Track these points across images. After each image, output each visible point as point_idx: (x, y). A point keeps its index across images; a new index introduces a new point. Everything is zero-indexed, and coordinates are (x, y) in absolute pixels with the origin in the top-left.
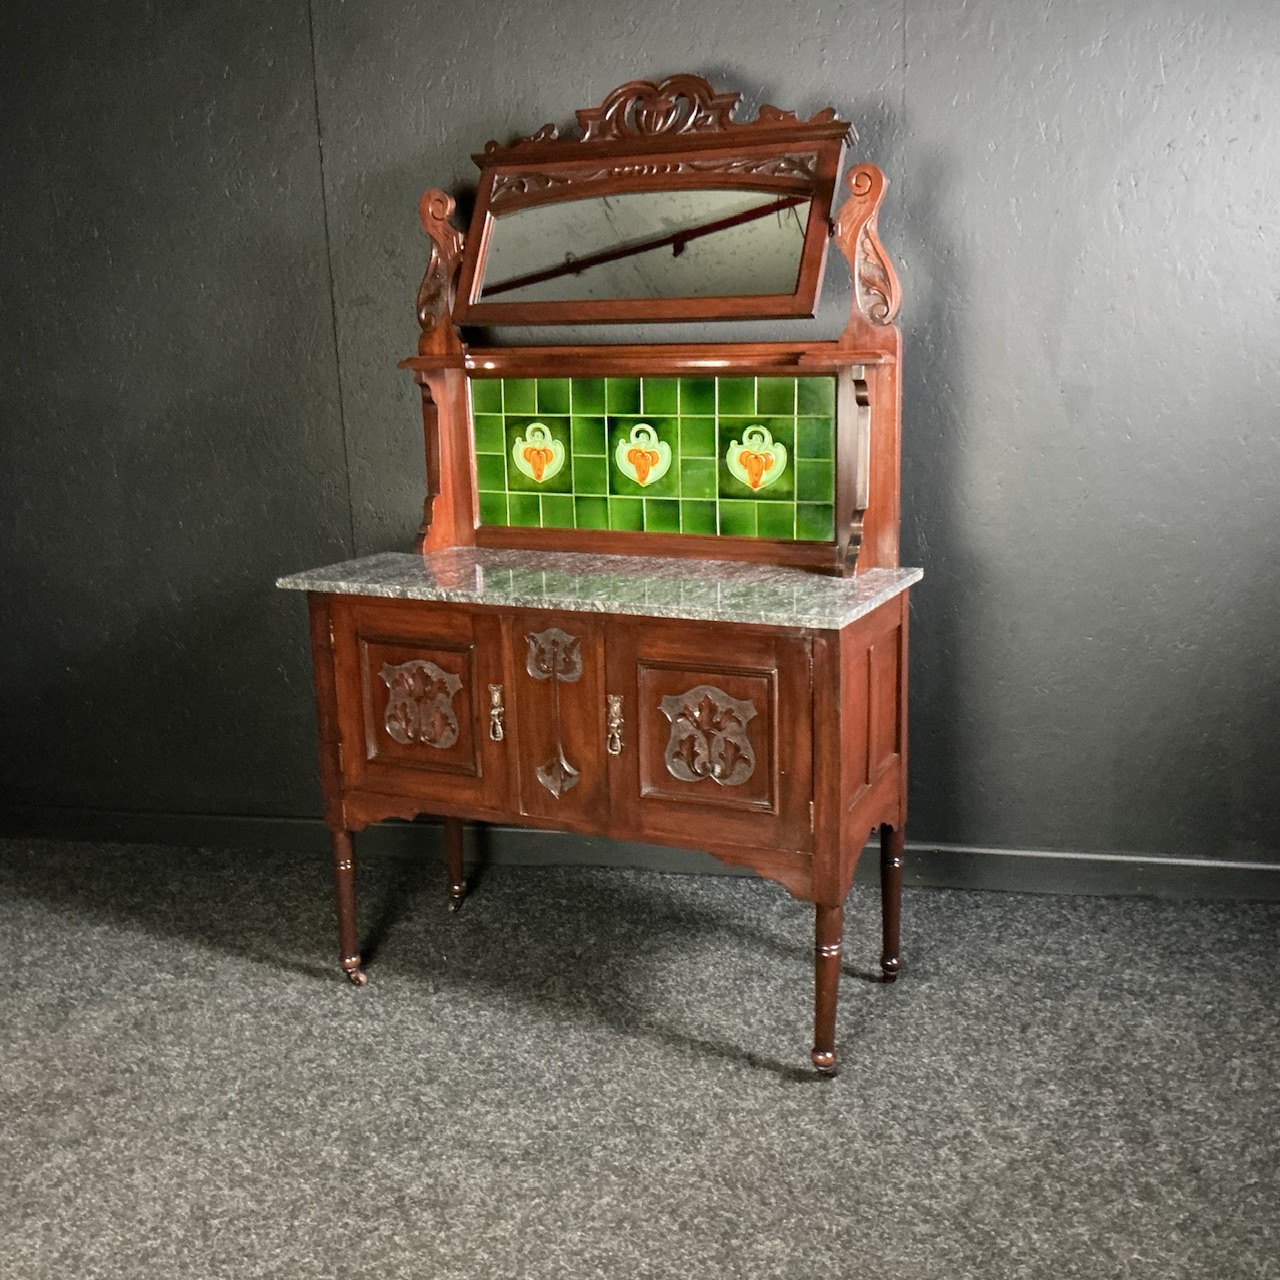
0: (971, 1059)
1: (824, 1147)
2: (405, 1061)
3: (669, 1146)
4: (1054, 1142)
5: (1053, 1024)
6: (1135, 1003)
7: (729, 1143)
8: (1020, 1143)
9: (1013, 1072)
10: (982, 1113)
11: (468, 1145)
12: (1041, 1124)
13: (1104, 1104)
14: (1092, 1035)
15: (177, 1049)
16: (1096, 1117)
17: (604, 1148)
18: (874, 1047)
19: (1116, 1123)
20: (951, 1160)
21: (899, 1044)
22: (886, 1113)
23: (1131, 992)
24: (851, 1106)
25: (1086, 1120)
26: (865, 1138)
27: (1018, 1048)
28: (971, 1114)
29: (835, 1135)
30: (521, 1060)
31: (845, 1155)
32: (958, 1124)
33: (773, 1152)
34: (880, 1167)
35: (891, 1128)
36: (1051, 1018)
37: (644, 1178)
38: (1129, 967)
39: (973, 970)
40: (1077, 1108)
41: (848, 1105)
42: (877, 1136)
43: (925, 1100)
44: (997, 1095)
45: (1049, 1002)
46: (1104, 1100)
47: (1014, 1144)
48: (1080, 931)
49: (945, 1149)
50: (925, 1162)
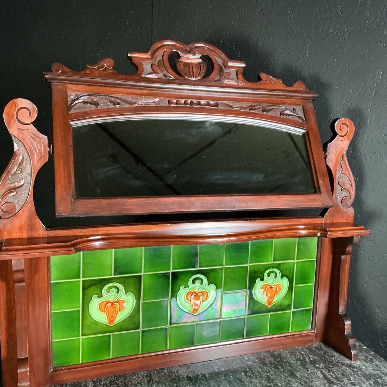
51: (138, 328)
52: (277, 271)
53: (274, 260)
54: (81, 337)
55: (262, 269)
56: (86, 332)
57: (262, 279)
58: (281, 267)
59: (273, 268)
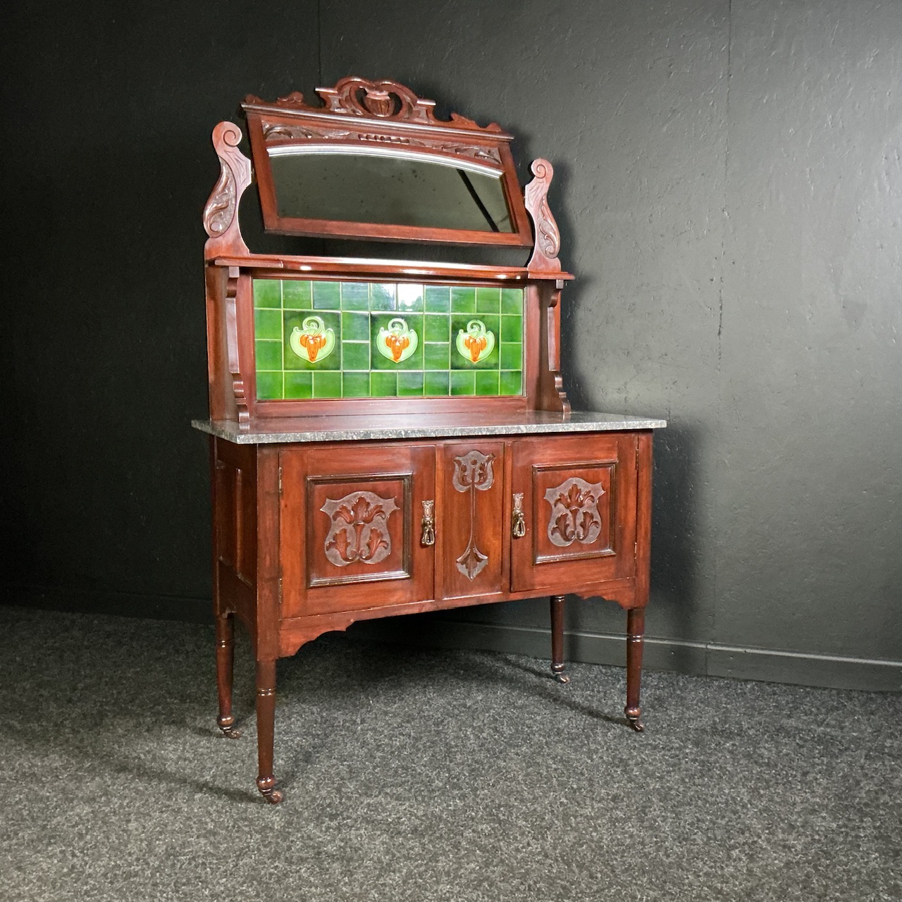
0: (762, 792)
1: (643, 843)
2: (334, 765)
3: (522, 834)
4: (822, 851)
5: (829, 772)
6: (893, 763)
7: (569, 834)
8: (796, 850)
9: (794, 804)
10: (768, 828)
11: (373, 822)
12: (813, 840)
13: (864, 828)
14: (858, 783)
15: (173, 746)
16: (857, 837)
17: (474, 831)
18: (687, 780)
19: (873, 842)
20: (740, 859)
21: (706, 779)
22: (692, 824)
23: (890, 755)
24: (665, 819)
25: (850, 839)
26: (674, 840)
27: (799, 787)
28: (759, 829)
29: (651, 836)
30: (419, 771)
31: (658, 850)
32: (747, 835)
33: (602, 844)
34: (685, 860)
35: (696, 834)
36: (826, 770)
37: (502, 854)
38: (891, 739)
39: (768, 734)
40: (843, 830)
41: (663, 816)
42: (682, 839)
43: (723, 817)
44: (780, 818)
45: (825, 759)
46: (864, 825)
47: (791, 852)
48: (853, 713)
49: (737, 851)
50: (719, 858)
51: (339, 369)
52: (481, 323)
53: (478, 312)
54: (283, 371)
55: (464, 320)
56: (288, 366)
57: (465, 331)
58: (485, 319)
59: (477, 319)
